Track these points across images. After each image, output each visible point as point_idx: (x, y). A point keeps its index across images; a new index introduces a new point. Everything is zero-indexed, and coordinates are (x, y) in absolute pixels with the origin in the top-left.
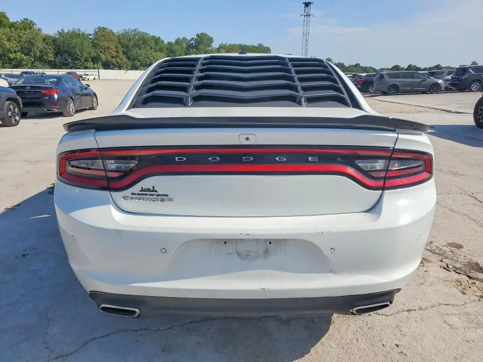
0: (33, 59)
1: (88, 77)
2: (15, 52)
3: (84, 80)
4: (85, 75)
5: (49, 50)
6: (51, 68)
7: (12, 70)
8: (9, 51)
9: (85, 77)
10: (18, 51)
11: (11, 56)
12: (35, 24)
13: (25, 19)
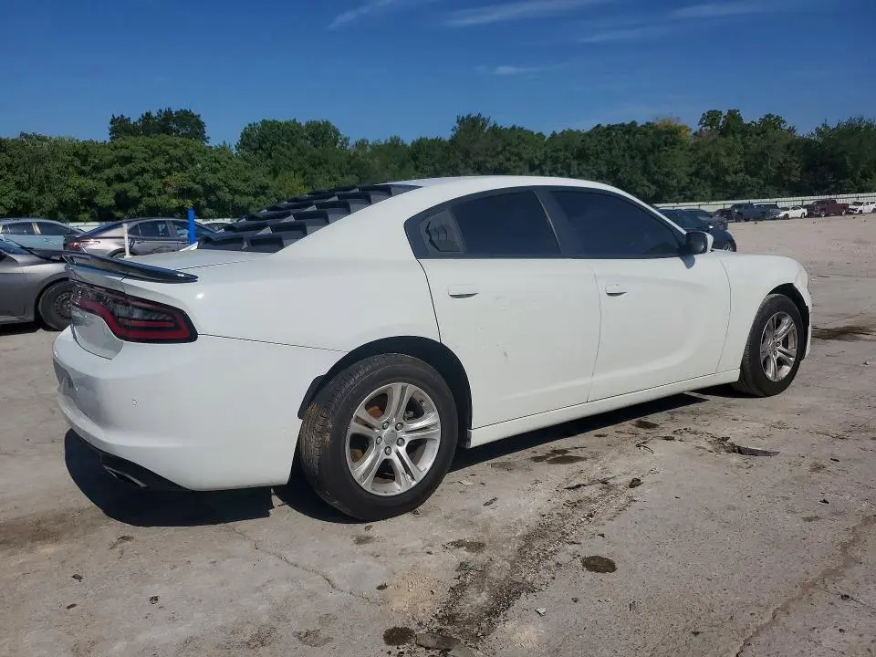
0: (762, 182)
1: (860, 208)
2: (736, 173)
3: (852, 214)
4: (855, 204)
5: (794, 164)
6: (792, 195)
7: (724, 202)
8: (726, 171)
9: (854, 207)
10: (742, 171)
11: (729, 179)
12: (784, 122)
13: (767, 116)
